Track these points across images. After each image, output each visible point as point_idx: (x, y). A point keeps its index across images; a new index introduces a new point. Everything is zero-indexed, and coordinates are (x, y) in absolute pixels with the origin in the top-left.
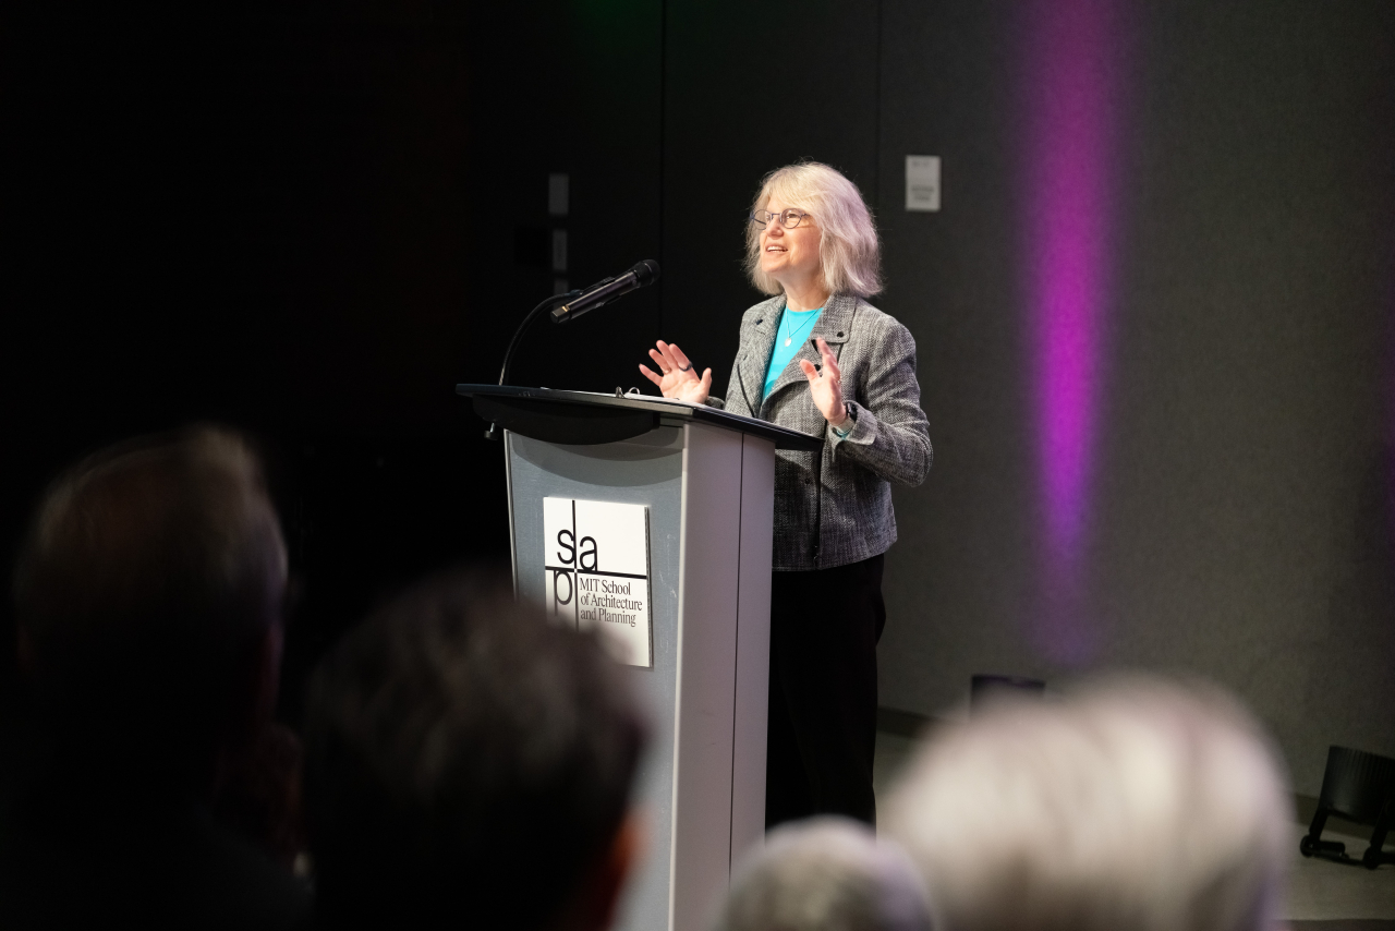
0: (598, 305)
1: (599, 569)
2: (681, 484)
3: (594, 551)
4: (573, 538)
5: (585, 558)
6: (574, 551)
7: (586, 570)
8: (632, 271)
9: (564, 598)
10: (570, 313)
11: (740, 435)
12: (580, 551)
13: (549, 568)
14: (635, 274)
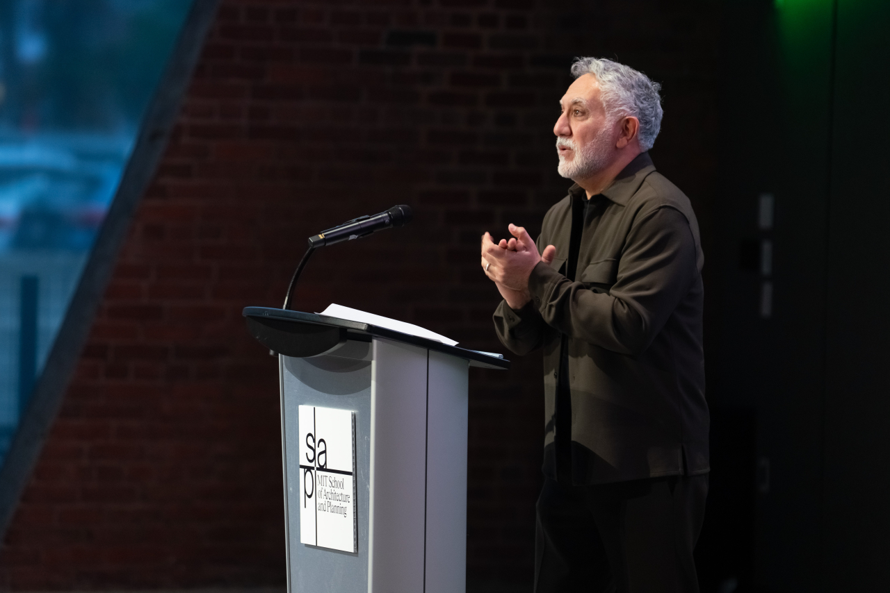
0: (352, 237)
1: (329, 467)
2: (370, 392)
3: (324, 452)
4: (314, 441)
5: (321, 456)
6: (314, 451)
7: (321, 468)
8: (388, 212)
9: (309, 493)
10: (325, 240)
11: (426, 350)
12: (318, 451)
13: (302, 467)
14: (389, 215)
